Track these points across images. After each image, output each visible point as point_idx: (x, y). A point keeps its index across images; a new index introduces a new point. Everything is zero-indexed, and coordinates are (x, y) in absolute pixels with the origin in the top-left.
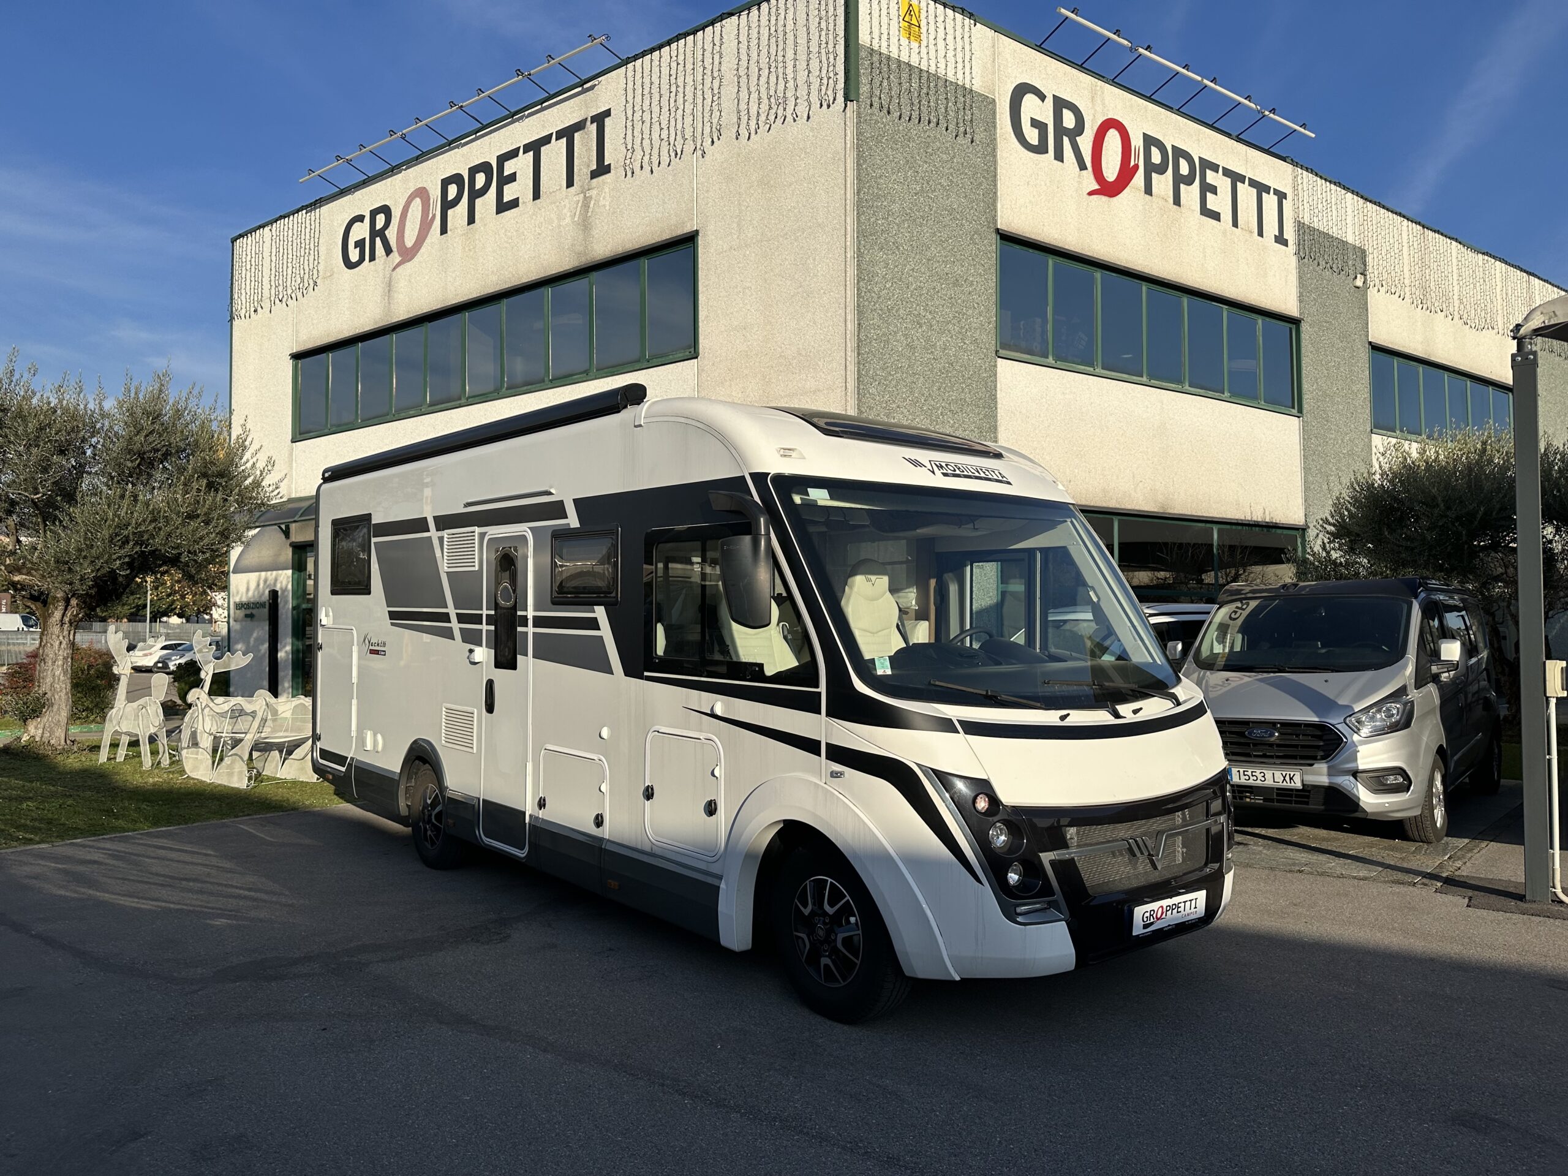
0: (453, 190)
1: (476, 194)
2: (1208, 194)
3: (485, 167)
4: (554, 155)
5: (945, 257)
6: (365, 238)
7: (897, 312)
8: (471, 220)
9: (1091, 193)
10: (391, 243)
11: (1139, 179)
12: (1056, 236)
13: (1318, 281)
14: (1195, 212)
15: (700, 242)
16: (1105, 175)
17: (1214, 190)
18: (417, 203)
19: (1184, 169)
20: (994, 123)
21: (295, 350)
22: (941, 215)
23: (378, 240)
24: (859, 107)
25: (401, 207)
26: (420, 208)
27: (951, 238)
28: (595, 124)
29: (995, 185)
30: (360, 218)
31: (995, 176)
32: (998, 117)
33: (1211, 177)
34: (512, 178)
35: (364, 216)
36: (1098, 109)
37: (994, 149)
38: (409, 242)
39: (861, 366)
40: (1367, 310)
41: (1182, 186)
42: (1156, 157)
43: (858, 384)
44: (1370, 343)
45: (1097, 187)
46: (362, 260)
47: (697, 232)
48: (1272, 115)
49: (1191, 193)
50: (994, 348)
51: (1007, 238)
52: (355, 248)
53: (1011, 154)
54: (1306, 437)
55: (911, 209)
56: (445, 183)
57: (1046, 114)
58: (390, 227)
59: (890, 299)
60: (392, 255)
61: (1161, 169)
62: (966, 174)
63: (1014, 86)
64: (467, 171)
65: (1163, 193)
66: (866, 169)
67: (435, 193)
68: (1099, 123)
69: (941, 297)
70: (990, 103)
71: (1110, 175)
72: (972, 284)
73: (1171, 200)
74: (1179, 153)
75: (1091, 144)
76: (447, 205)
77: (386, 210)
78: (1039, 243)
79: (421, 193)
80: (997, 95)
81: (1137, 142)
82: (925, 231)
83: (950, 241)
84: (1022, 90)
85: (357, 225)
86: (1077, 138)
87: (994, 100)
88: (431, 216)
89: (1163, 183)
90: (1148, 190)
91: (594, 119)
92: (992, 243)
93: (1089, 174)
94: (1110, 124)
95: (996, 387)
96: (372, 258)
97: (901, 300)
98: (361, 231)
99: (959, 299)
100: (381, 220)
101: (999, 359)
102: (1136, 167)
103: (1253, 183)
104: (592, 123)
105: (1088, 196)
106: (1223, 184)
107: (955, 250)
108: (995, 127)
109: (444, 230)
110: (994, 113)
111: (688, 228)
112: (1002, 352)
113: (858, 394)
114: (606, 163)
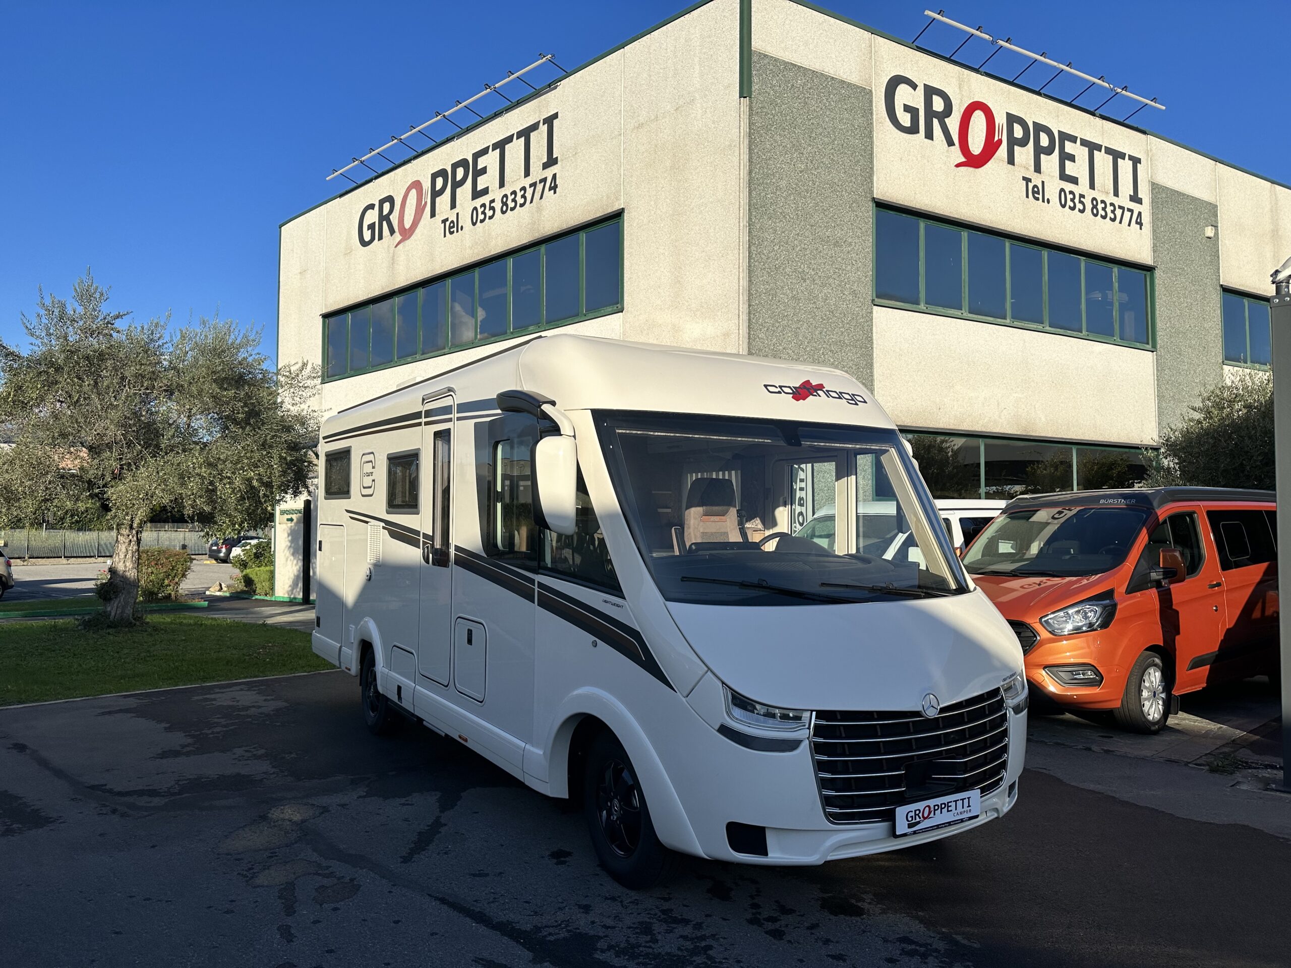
0: (440, 182)
1: (457, 185)
2: (1067, 162)
3: (463, 163)
4: (515, 150)
5: (827, 223)
6: (375, 222)
7: (783, 270)
8: (453, 206)
9: (958, 166)
10: (394, 226)
11: (1003, 151)
12: (927, 202)
13: (1170, 233)
14: (1055, 178)
15: (625, 218)
16: (971, 149)
17: (1072, 158)
18: (414, 192)
19: (1044, 141)
20: (871, 110)
21: (324, 311)
22: (823, 188)
23: (385, 223)
24: (751, 102)
25: (402, 197)
26: (416, 197)
27: (832, 207)
28: (546, 125)
29: (872, 162)
30: (371, 206)
31: (872, 154)
32: (874, 105)
33: (1069, 147)
34: (484, 171)
35: (374, 205)
36: (964, 94)
37: (871, 132)
38: (408, 224)
39: (752, 316)
40: (1218, 257)
41: (1042, 156)
42: (1018, 132)
43: (749, 330)
44: (1222, 286)
45: (963, 159)
46: (373, 239)
47: (623, 210)
48: (1124, 92)
49: (1050, 163)
50: (870, 298)
51: (881, 205)
52: (368, 230)
53: (885, 135)
54: (1159, 369)
55: (797, 184)
56: (434, 176)
57: (917, 100)
58: (394, 213)
59: (777, 259)
60: (395, 234)
61: (1023, 143)
62: (846, 153)
63: (889, 78)
64: (450, 167)
65: (1024, 163)
66: (758, 153)
67: (427, 185)
68: (966, 105)
69: (823, 257)
70: (867, 94)
71: (976, 150)
72: (850, 244)
73: (1032, 168)
74: (1039, 128)
75: (959, 124)
76: (435, 194)
77: (390, 199)
78: (911, 209)
79: (417, 185)
80: (873, 88)
81: (1000, 120)
82: (808, 202)
83: (832, 209)
84: (895, 82)
85: (369, 212)
86: (946, 120)
87: (871, 91)
88: (423, 203)
89: (1024, 155)
90: (1011, 161)
91: (545, 121)
92: (869, 211)
93: (956, 149)
94: (976, 106)
95: (872, 330)
96: (380, 238)
97: (787, 260)
98: (372, 217)
99: (839, 257)
100: (387, 207)
101: (875, 307)
102: (1000, 142)
103: (1109, 151)
104: (543, 124)
105: (955, 168)
106: (1081, 153)
107: (836, 217)
108: (872, 114)
109: (433, 215)
110: (871, 102)
111: (616, 207)
112: (878, 301)
113: (749, 338)
114: (554, 156)
